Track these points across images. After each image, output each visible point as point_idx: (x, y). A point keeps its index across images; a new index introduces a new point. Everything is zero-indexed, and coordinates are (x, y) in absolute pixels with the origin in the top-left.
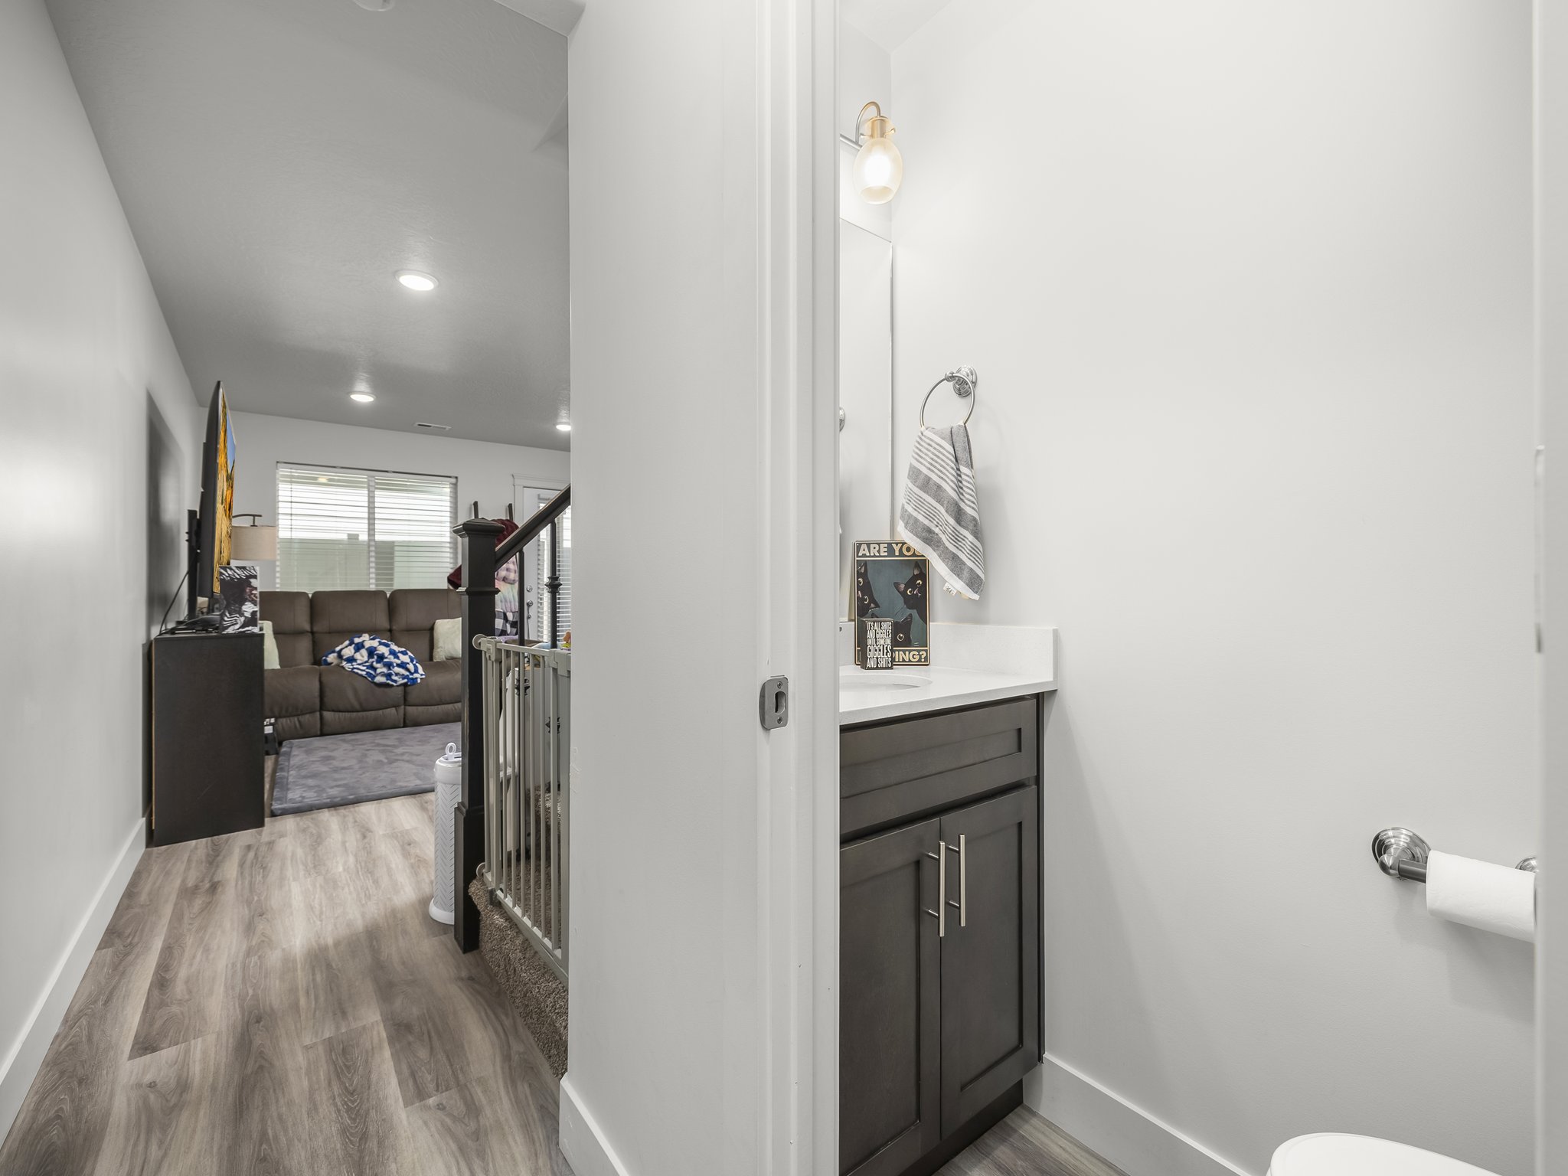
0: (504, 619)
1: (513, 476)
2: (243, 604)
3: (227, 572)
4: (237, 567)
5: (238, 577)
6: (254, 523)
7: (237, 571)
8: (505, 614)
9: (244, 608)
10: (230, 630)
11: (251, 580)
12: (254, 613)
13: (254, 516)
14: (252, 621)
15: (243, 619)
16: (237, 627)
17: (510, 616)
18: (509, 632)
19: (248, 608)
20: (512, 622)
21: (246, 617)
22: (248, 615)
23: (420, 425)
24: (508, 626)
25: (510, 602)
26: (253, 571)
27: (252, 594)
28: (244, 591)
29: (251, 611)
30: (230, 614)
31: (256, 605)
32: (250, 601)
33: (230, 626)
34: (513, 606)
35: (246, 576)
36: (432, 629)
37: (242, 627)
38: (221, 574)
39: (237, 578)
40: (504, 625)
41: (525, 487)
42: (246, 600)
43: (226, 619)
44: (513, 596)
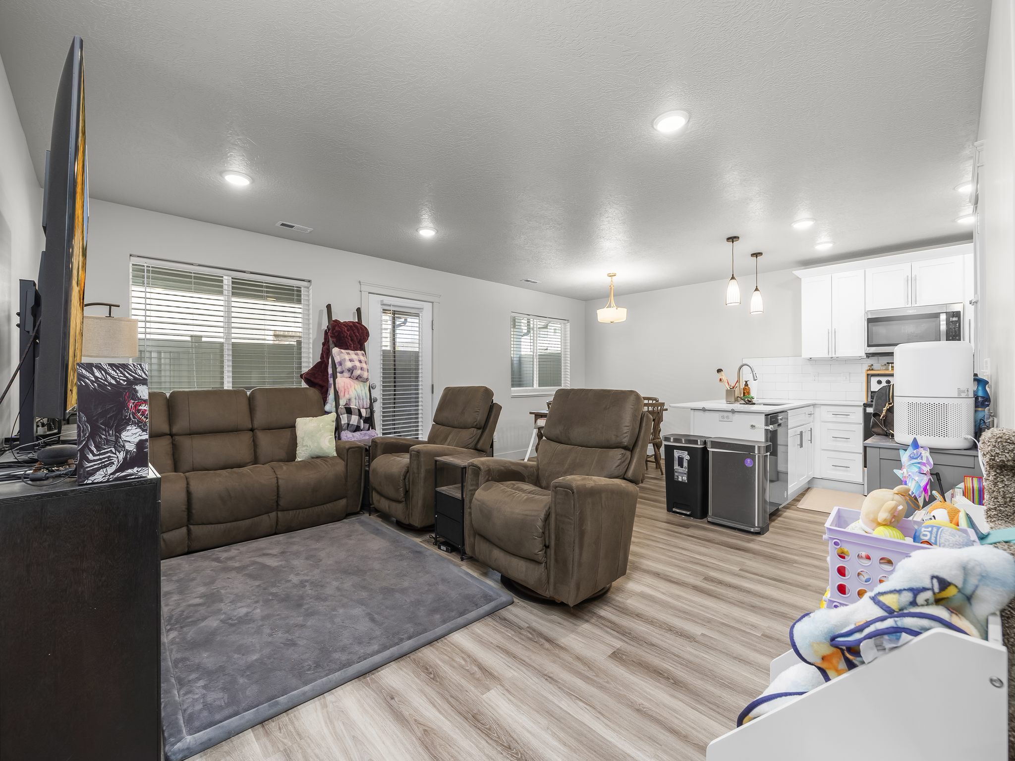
0: (359, 416)
1: (360, 282)
2: (124, 429)
3: (93, 374)
4: (111, 365)
5: (113, 382)
6: (110, 314)
7: (111, 371)
8: (359, 411)
9: (125, 435)
10: (99, 477)
11: (138, 388)
12: (141, 444)
13: (110, 306)
14: (139, 458)
15: (121, 456)
16: (111, 470)
17: (364, 413)
18: (362, 427)
19: (132, 436)
20: (366, 417)
21: (127, 452)
22: (131, 447)
23: (283, 225)
24: (362, 421)
25: (363, 399)
26: (139, 372)
27: (139, 411)
28: (123, 406)
29: (137, 440)
30: (98, 448)
31: (144, 431)
32: (134, 423)
33: (98, 469)
34: (365, 403)
35: (128, 380)
36: (293, 427)
37: (121, 469)
38: (81, 377)
39: (110, 384)
40: (359, 422)
41: (369, 293)
42: (127, 422)
43: (91, 457)
44: (365, 393)
